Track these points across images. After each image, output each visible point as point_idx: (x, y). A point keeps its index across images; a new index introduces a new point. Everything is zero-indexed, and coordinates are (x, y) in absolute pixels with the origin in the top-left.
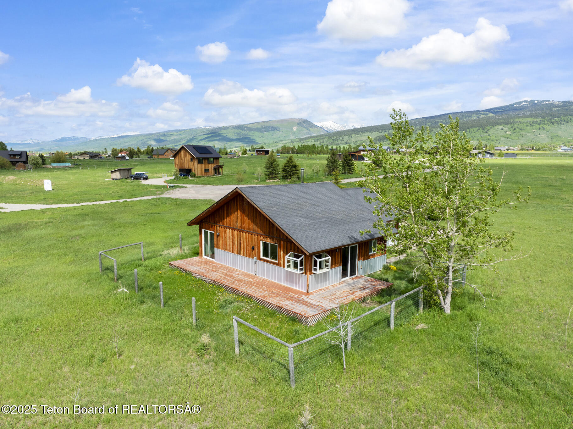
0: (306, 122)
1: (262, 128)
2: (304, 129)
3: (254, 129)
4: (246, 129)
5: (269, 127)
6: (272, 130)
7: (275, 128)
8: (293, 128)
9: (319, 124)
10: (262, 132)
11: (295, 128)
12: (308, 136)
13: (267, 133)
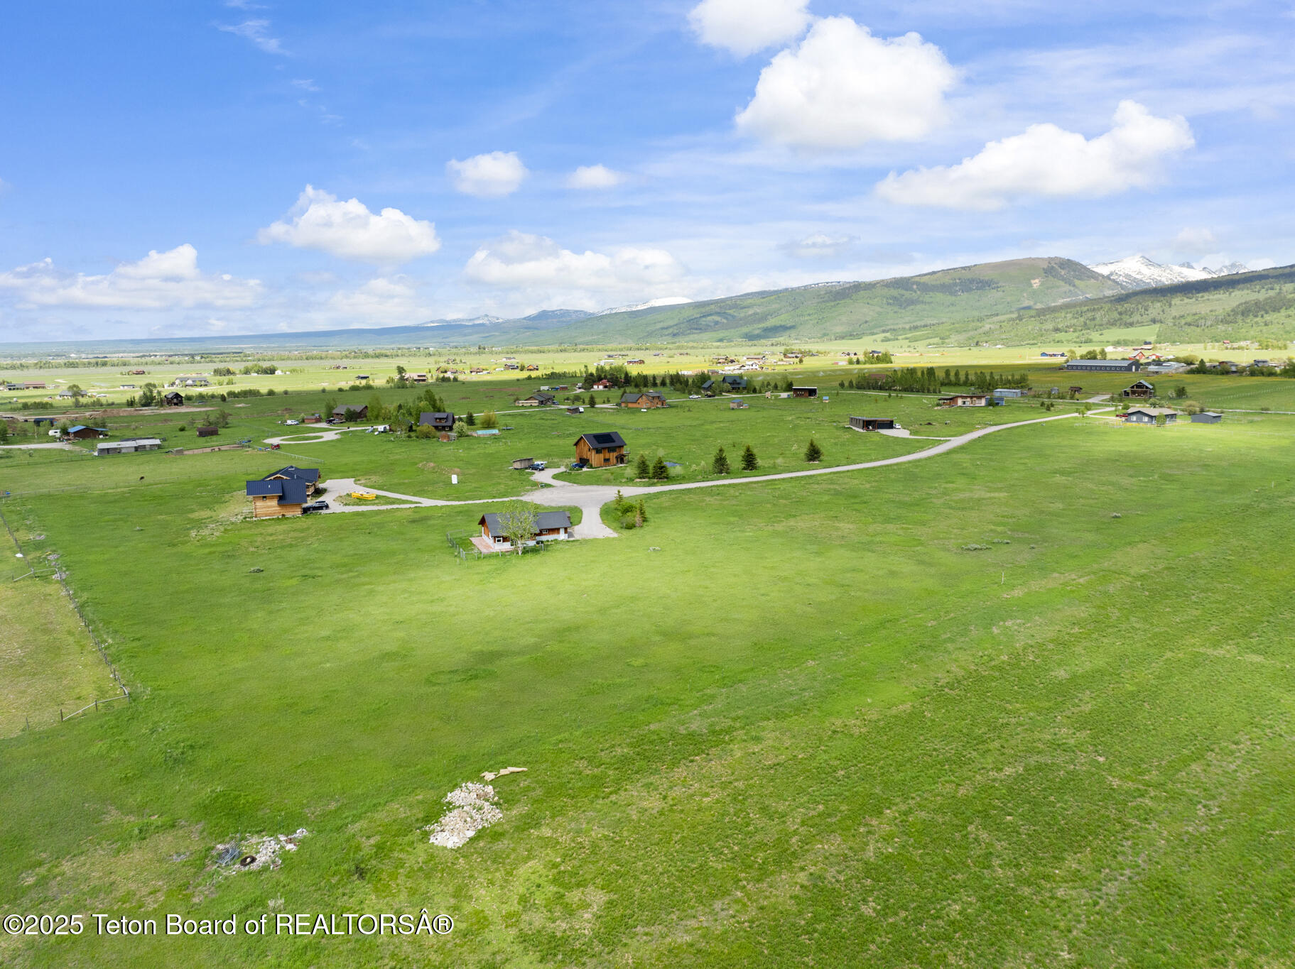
0: (1067, 264)
1: (955, 285)
2: (1062, 283)
3: (933, 286)
4: (915, 287)
5: (972, 281)
6: (978, 289)
7: (987, 283)
8: (1033, 282)
9: (1104, 270)
10: (953, 293)
11: (1037, 281)
12: (1068, 300)
13: (965, 296)
